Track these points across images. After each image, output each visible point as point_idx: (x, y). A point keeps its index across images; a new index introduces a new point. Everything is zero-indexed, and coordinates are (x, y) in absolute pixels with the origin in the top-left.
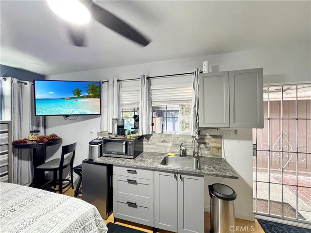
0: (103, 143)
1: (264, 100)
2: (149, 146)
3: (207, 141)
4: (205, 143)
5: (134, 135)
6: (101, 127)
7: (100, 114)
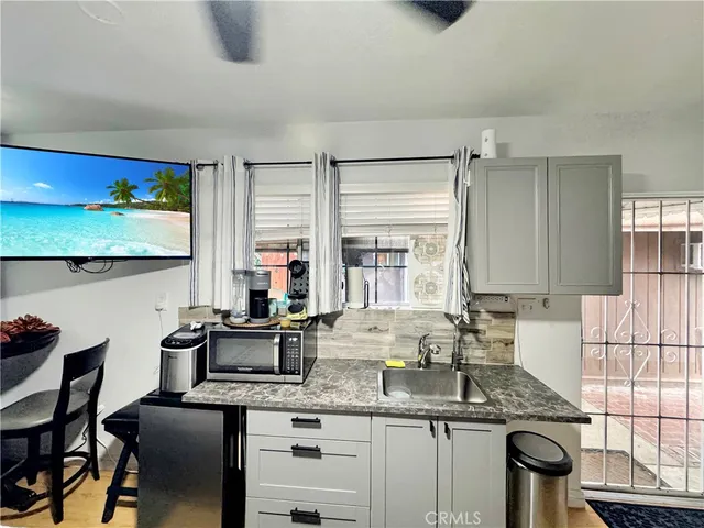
0: (208, 340)
1: (624, 230)
2: (332, 343)
3: (480, 326)
4: (476, 332)
5: (297, 316)
6: (193, 294)
7: (191, 258)
